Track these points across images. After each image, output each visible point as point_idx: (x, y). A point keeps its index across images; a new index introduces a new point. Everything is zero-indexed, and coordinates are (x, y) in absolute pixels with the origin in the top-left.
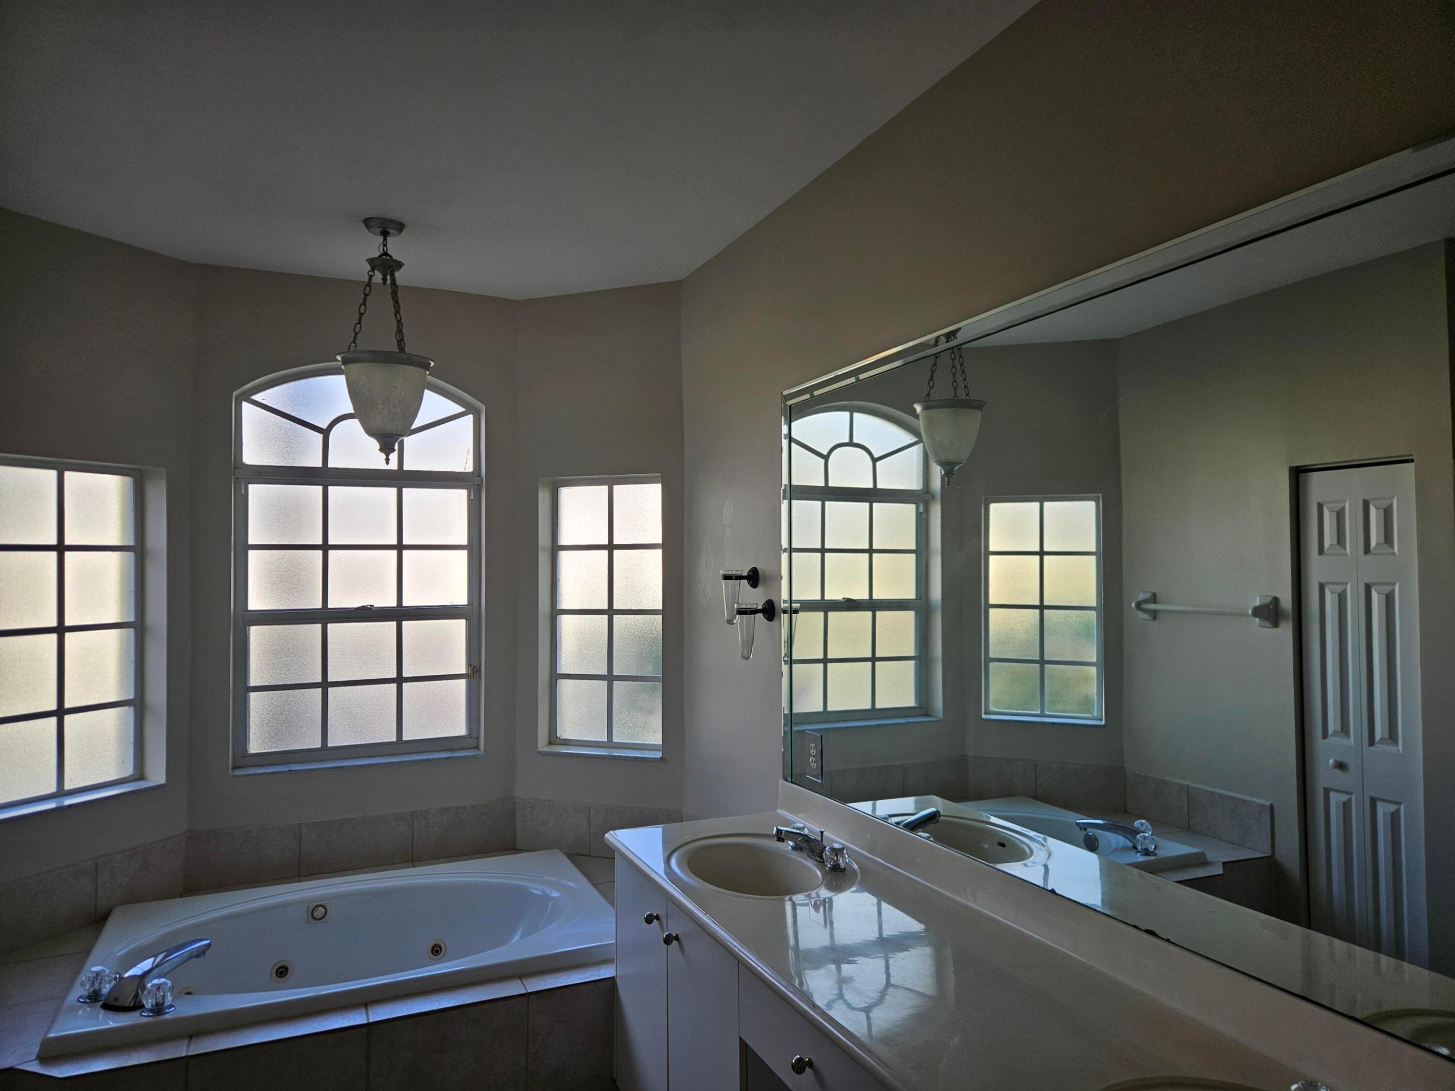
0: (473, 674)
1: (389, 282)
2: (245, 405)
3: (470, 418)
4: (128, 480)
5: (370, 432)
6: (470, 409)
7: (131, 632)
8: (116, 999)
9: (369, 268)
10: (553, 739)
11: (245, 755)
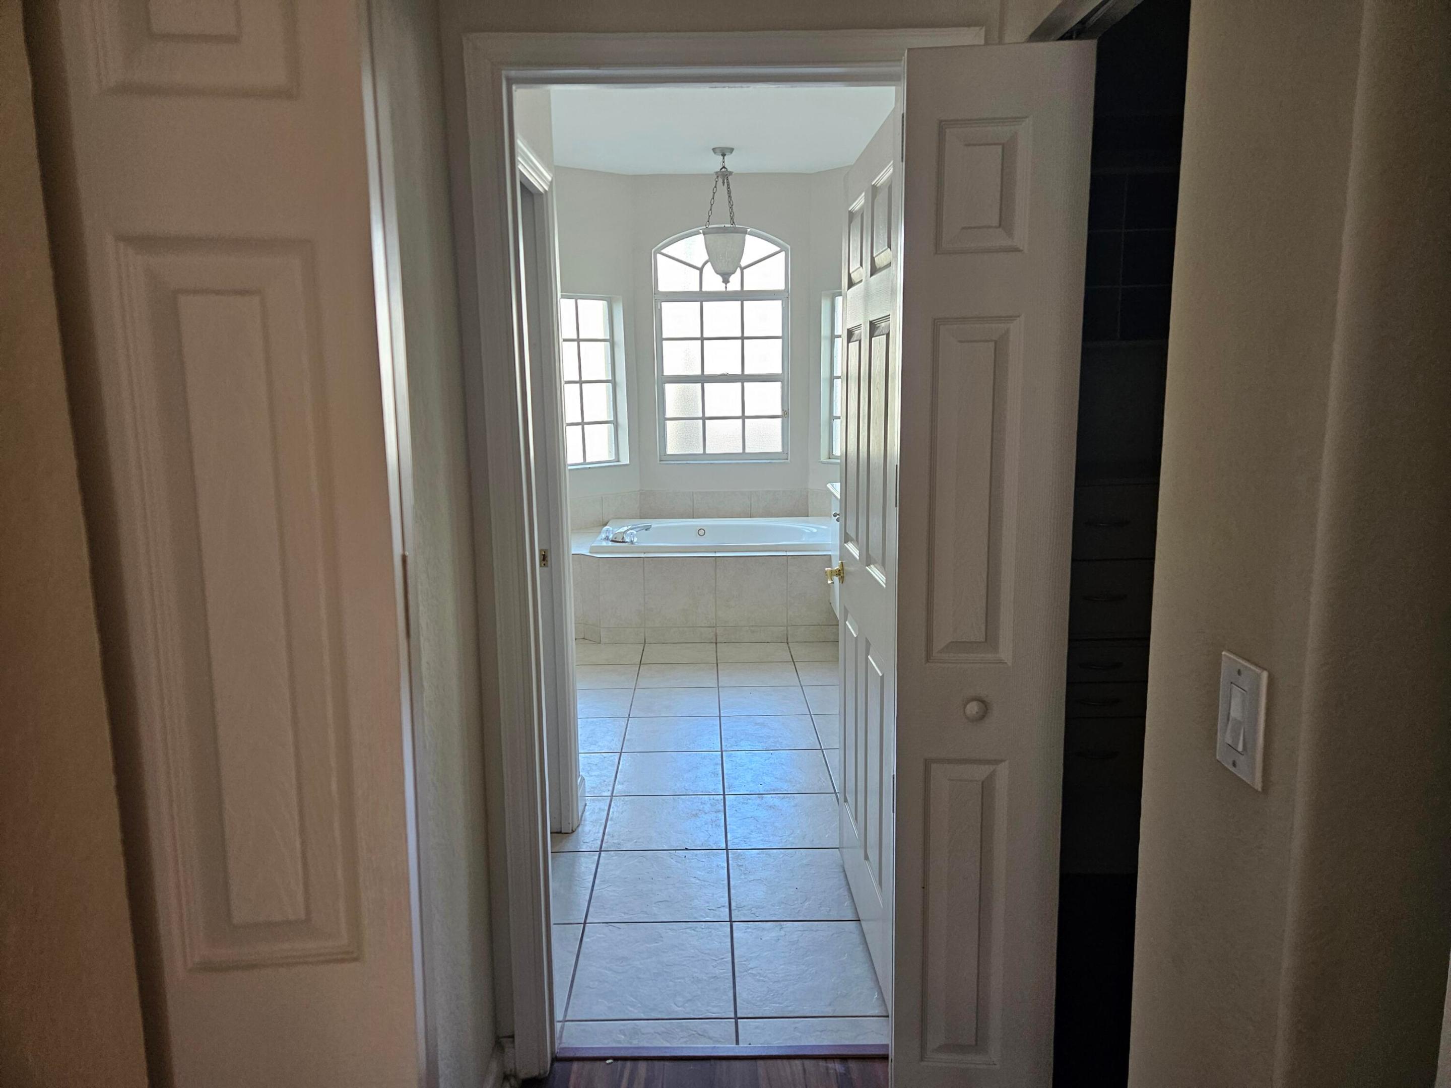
0: (785, 415)
1: (726, 184)
2: (659, 256)
3: (783, 254)
4: (605, 303)
5: (717, 272)
6: (782, 249)
7: (610, 385)
8: (615, 538)
9: (716, 175)
10: (830, 455)
11: (665, 454)
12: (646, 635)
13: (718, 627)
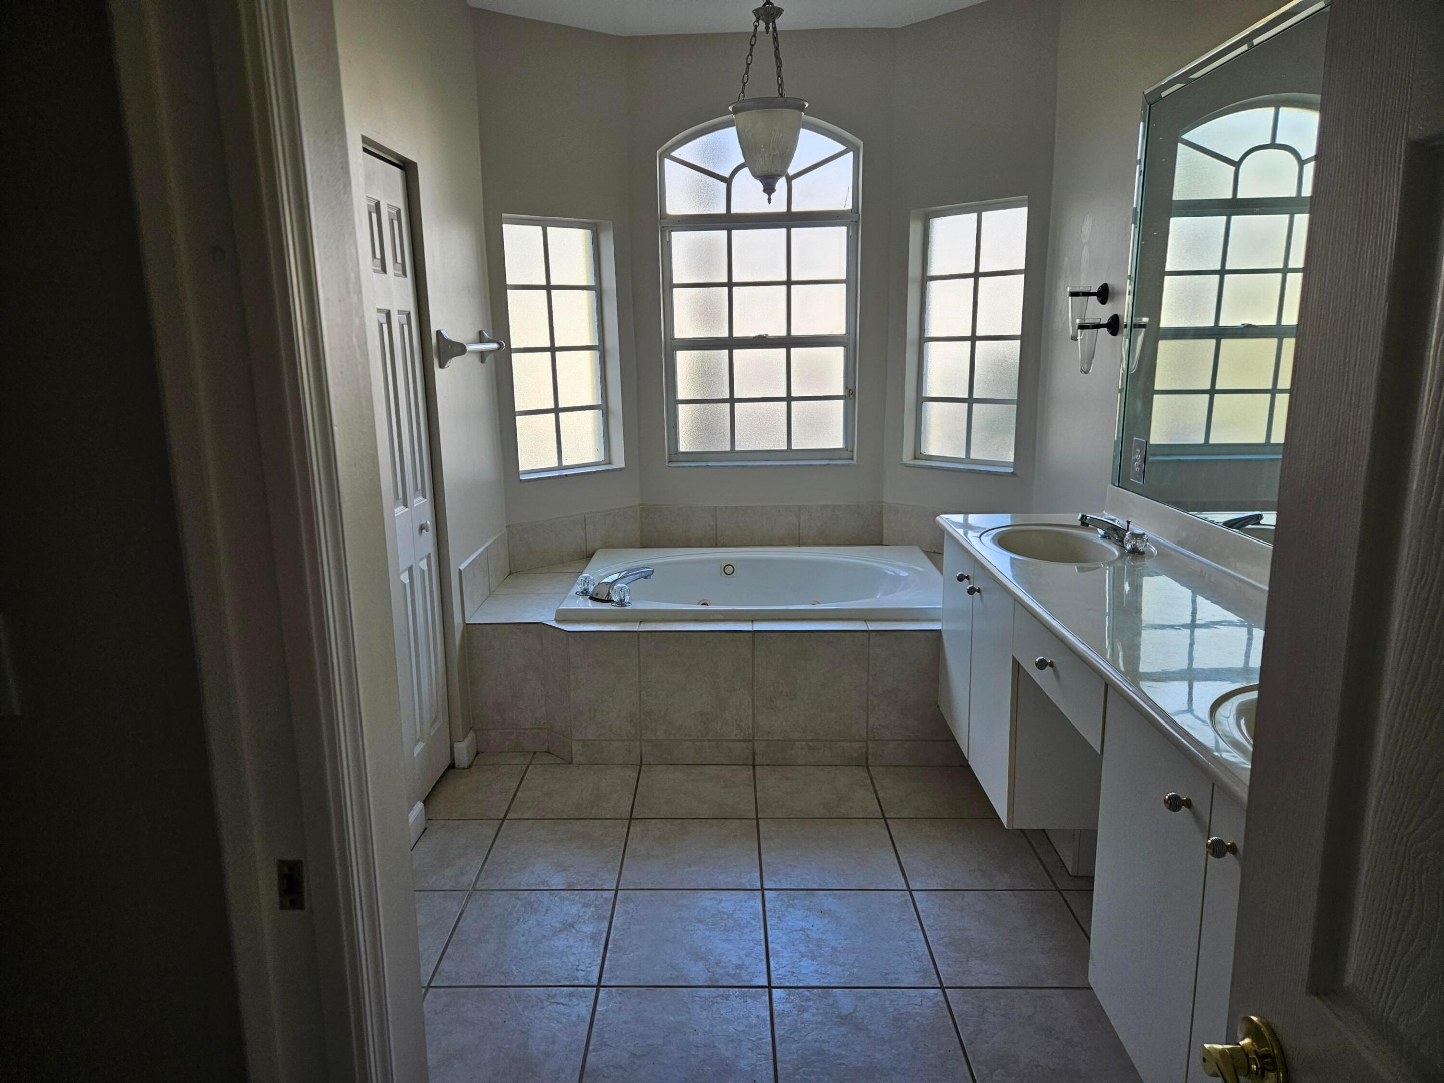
0: (849, 395)
1: (771, 29)
2: (666, 161)
3: (850, 155)
4: (588, 231)
5: (756, 176)
6: (850, 147)
8: (597, 594)
9: (754, 19)
10: (917, 454)
11: (677, 452)
12: (643, 751)
13: (757, 740)
